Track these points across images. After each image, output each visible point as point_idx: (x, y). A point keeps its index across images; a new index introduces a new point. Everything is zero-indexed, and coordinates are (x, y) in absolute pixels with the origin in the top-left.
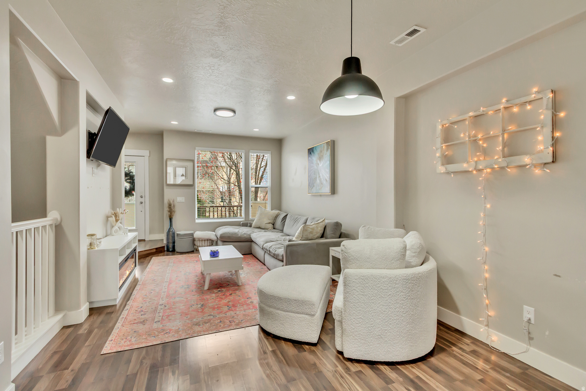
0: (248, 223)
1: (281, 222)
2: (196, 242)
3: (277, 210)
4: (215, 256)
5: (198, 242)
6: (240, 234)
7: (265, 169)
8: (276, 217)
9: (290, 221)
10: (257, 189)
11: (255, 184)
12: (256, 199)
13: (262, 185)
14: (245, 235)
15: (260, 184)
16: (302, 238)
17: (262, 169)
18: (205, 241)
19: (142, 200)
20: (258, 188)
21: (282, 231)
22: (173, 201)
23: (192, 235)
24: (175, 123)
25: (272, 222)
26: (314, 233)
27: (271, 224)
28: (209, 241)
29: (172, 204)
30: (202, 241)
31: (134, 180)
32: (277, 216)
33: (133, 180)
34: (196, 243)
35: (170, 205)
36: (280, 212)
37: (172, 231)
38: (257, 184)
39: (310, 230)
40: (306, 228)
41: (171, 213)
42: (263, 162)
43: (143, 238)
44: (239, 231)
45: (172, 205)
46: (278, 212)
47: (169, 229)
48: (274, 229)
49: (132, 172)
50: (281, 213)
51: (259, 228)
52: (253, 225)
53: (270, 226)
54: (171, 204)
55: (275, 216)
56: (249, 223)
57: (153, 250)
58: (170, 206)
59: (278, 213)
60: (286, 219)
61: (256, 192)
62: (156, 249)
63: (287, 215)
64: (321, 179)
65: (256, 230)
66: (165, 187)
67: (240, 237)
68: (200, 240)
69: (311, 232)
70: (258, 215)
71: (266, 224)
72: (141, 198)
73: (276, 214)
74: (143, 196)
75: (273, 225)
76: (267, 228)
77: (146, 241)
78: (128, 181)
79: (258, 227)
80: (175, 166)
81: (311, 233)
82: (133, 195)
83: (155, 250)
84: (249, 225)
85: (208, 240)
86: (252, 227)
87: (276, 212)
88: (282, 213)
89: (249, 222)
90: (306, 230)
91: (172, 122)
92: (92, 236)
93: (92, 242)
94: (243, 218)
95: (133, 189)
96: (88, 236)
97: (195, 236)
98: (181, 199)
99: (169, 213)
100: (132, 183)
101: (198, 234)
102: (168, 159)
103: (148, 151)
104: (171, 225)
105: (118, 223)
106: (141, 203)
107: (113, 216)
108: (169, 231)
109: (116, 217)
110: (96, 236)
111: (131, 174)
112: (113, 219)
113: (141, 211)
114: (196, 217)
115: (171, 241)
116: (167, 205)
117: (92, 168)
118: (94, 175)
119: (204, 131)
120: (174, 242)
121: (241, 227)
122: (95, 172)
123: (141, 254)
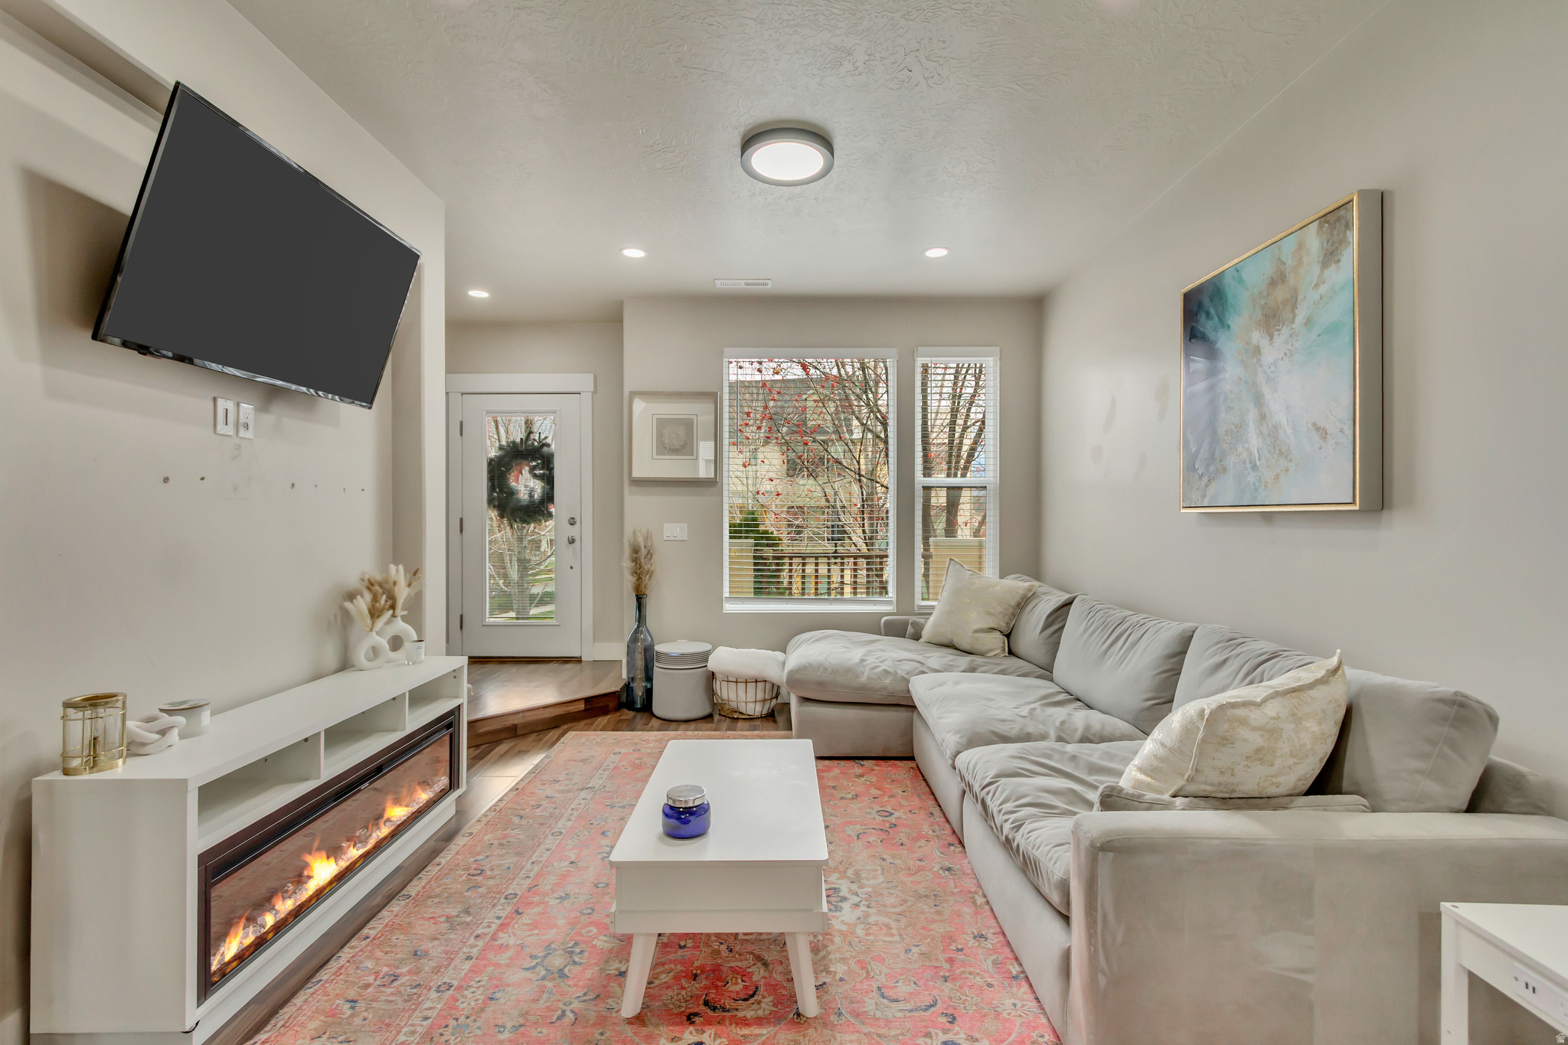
0: (905, 624)
1: (1044, 629)
2: (718, 683)
3: (1025, 577)
4: (681, 832)
5: (724, 684)
6: (866, 674)
7: (981, 430)
8: (1018, 605)
9: (1086, 630)
10: (959, 491)
11: (948, 476)
12: (951, 530)
13: (971, 478)
14: (887, 681)
15: (964, 475)
16: (1190, 780)
17: (971, 434)
18: (746, 682)
19: (573, 531)
20: (960, 488)
21: (1046, 670)
22: (646, 539)
23: (704, 657)
24: (634, 253)
25: (1004, 624)
26: (1278, 762)
27: (998, 635)
28: (760, 685)
29: (643, 547)
30: (737, 682)
31: (553, 468)
32: (1023, 604)
33: (551, 470)
34: (717, 686)
35: (636, 550)
36: (1037, 583)
37: (644, 640)
38: (955, 476)
39: (1256, 739)
40: (1226, 726)
41: (639, 578)
42: (973, 409)
43: (578, 655)
44: (862, 660)
45: (643, 552)
46: (1026, 584)
47: (636, 632)
48: (1011, 653)
49: (548, 445)
50: (1041, 590)
51: (950, 646)
52: (927, 633)
53: (996, 641)
54: (640, 547)
55: (1013, 603)
56: (912, 624)
57: (577, 703)
58: (635, 555)
59: (1029, 590)
60: (1065, 620)
61: (952, 507)
62: (588, 700)
63: (1068, 604)
64: (1276, 428)
65: (937, 658)
66: (626, 489)
67: (863, 688)
68: (731, 679)
69: (1258, 751)
70: (945, 594)
71: (976, 631)
72: (571, 527)
73: (1021, 592)
74: (578, 520)
75: (1008, 636)
76: (983, 648)
77: (583, 663)
78: (537, 472)
79: (944, 640)
80: (658, 415)
81: (1260, 755)
82: (550, 515)
83: (581, 706)
84: (910, 630)
85: (756, 681)
86: (922, 640)
87: (1018, 584)
88: (1045, 588)
89: (912, 619)
90: (1226, 741)
91: (626, 253)
92: (94, 706)
93: (100, 734)
94: (889, 603)
95: (549, 497)
96: (67, 705)
97: (712, 664)
98: (675, 531)
99: (634, 579)
100: (549, 480)
101: (725, 659)
102: (634, 394)
103: (591, 376)
104: (641, 618)
105: (388, 622)
106: (572, 541)
107: (368, 596)
108: (634, 639)
109: (375, 599)
110: (120, 704)
111: (545, 449)
112: (362, 604)
113: (571, 568)
114: (726, 594)
115: (640, 674)
116: (627, 551)
117: (215, 399)
118: (229, 430)
119: (747, 284)
120: (649, 678)
121: (880, 640)
122: (242, 420)
123: (530, 719)
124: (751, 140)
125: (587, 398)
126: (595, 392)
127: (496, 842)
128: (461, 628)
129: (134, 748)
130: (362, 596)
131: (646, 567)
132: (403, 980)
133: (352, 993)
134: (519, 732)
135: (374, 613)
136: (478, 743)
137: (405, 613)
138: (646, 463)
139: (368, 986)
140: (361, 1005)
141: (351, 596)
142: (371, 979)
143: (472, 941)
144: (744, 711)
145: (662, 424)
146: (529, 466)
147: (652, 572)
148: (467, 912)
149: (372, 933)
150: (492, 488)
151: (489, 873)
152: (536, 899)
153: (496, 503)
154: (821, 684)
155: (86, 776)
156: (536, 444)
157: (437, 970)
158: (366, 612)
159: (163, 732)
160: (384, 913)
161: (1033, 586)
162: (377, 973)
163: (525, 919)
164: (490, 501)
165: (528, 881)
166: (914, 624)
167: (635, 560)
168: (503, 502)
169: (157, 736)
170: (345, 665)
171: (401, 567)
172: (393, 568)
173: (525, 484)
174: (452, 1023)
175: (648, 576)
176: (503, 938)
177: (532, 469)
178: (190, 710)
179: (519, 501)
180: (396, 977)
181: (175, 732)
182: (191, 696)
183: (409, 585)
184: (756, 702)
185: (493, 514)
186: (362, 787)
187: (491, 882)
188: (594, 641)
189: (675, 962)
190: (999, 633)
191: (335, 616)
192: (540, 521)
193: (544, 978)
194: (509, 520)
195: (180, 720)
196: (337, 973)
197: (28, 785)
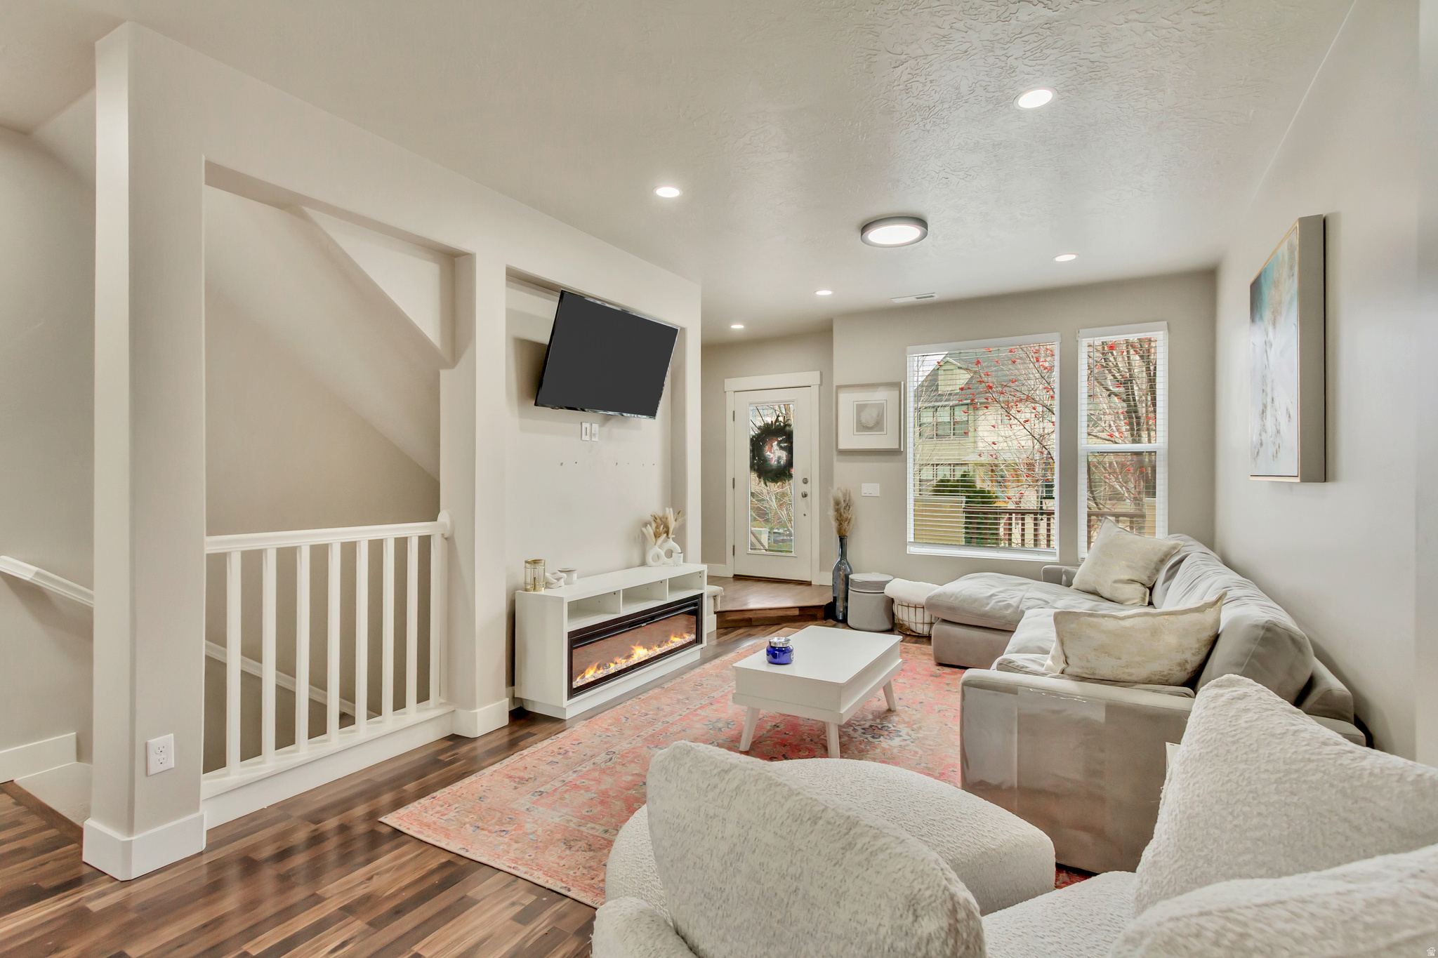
0: (1063, 573)
1: (1163, 583)
2: (895, 606)
4: (777, 660)
18: (916, 607)
19: (806, 488)
22: (845, 495)
23: (882, 585)
24: (824, 293)
25: (1146, 578)
26: (1126, 657)
27: (1138, 586)
29: (843, 501)
30: (908, 606)
31: (793, 442)
33: (791, 443)
34: (895, 609)
35: (837, 503)
37: (845, 570)
39: (1100, 638)
40: (1073, 626)
41: (841, 524)
45: (843, 505)
46: (1175, 542)
47: (840, 563)
48: (1151, 603)
49: (790, 425)
51: (1094, 593)
52: (1075, 581)
53: (1136, 591)
54: (841, 501)
57: (793, 609)
58: (837, 507)
59: (1174, 548)
60: (1176, 575)
62: (801, 608)
66: (835, 457)
68: (905, 604)
69: (1103, 646)
70: (1093, 548)
71: (1116, 582)
72: (805, 485)
74: (807, 480)
75: (1149, 588)
77: (812, 585)
78: (783, 445)
79: (1091, 588)
80: (857, 403)
81: (1105, 650)
82: (792, 476)
83: (797, 612)
84: (1064, 578)
85: (923, 608)
86: (1072, 587)
87: (1168, 542)
89: (1066, 568)
91: (819, 293)
92: (535, 563)
93: (536, 576)
94: (1054, 554)
95: (790, 463)
96: (526, 562)
97: (889, 591)
98: (870, 489)
99: (837, 525)
100: (790, 450)
101: (898, 588)
102: (839, 387)
103: (819, 372)
104: (843, 554)
105: (665, 541)
106: (805, 496)
107: (654, 525)
108: (838, 569)
109: (657, 527)
110: (543, 564)
111: (787, 428)
112: (650, 530)
113: (805, 515)
114: (910, 537)
115: (842, 595)
116: (832, 503)
117: (581, 423)
118: (587, 438)
119: (918, 298)
120: (846, 599)
121: (1029, 584)
122: (593, 432)
123: (760, 616)
124: (865, 228)
125: (815, 389)
126: (820, 385)
127: (714, 674)
128: (734, 554)
129: (548, 585)
130: (651, 525)
131: (845, 516)
132: (649, 716)
133: (627, 715)
134: (754, 624)
135: (657, 535)
136: (727, 626)
137: (674, 536)
138: (849, 439)
139: (635, 714)
140: (630, 720)
141: (645, 525)
142: (636, 713)
143: (685, 709)
144: (914, 630)
145: (861, 408)
146: (777, 441)
147: (850, 520)
148: (687, 699)
149: (643, 698)
150: (753, 458)
151: (705, 686)
152: (723, 701)
153: (756, 467)
154: (952, 609)
155: (532, 592)
156: (782, 424)
157: (665, 716)
158: (653, 534)
159: (558, 580)
160: (651, 692)
161: (1178, 544)
162: (640, 711)
163: (714, 707)
164: (752, 467)
165: (723, 693)
166: (1067, 573)
167: (837, 510)
168: (761, 468)
169: (556, 581)
170: (643, 563)
171: (671, 509)
172: (667, 509)
173: (775, 454)
174: (664, 734)
175: (847, 522)
176: (699, 712)
177: (779, 442)
178: (569, 572)
179: (771, 466)
180: (647, 715)
181: (562, 580)
182: (570, 567)
183: (676, 520)
184: (924, 623)
185: (754, 476)
186: (643, 625)
187: (705, 690)
188: (821, 570)
189: (778, 738)
190: (1139, 584)
191: (639, 535)
192: (785, 481)
193: (711, 729)
194: (764, 480)
195: (564, 575)
196: (624, 707)
197: (514, 594)
